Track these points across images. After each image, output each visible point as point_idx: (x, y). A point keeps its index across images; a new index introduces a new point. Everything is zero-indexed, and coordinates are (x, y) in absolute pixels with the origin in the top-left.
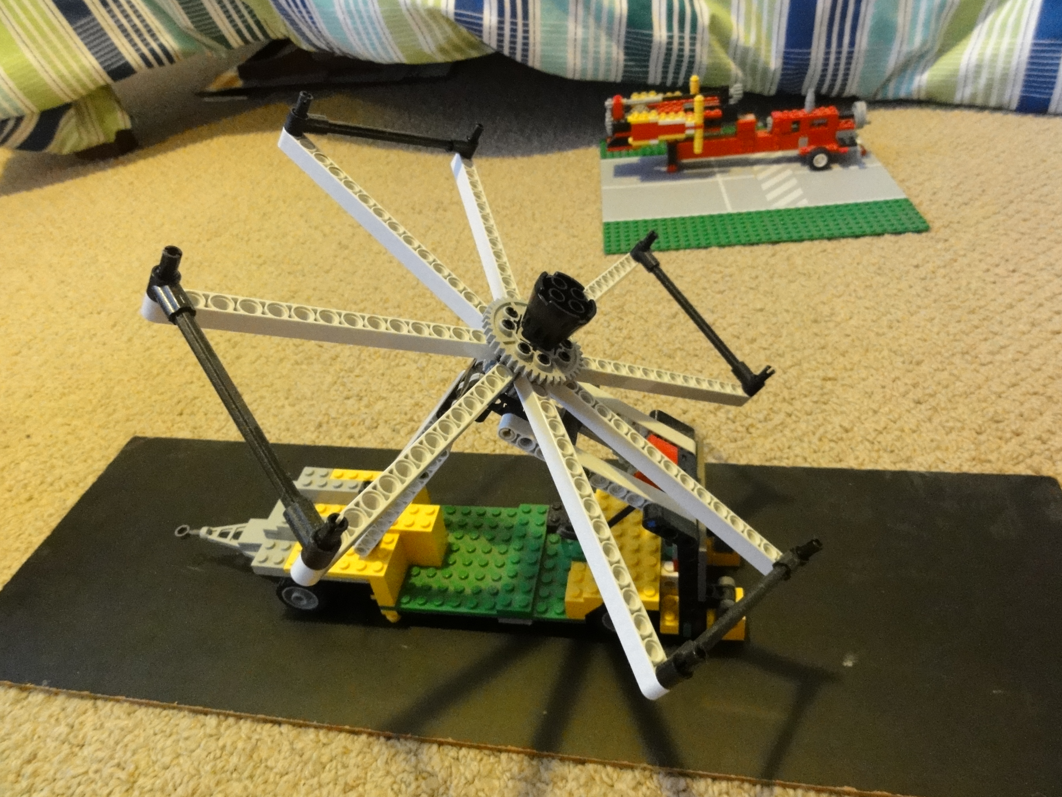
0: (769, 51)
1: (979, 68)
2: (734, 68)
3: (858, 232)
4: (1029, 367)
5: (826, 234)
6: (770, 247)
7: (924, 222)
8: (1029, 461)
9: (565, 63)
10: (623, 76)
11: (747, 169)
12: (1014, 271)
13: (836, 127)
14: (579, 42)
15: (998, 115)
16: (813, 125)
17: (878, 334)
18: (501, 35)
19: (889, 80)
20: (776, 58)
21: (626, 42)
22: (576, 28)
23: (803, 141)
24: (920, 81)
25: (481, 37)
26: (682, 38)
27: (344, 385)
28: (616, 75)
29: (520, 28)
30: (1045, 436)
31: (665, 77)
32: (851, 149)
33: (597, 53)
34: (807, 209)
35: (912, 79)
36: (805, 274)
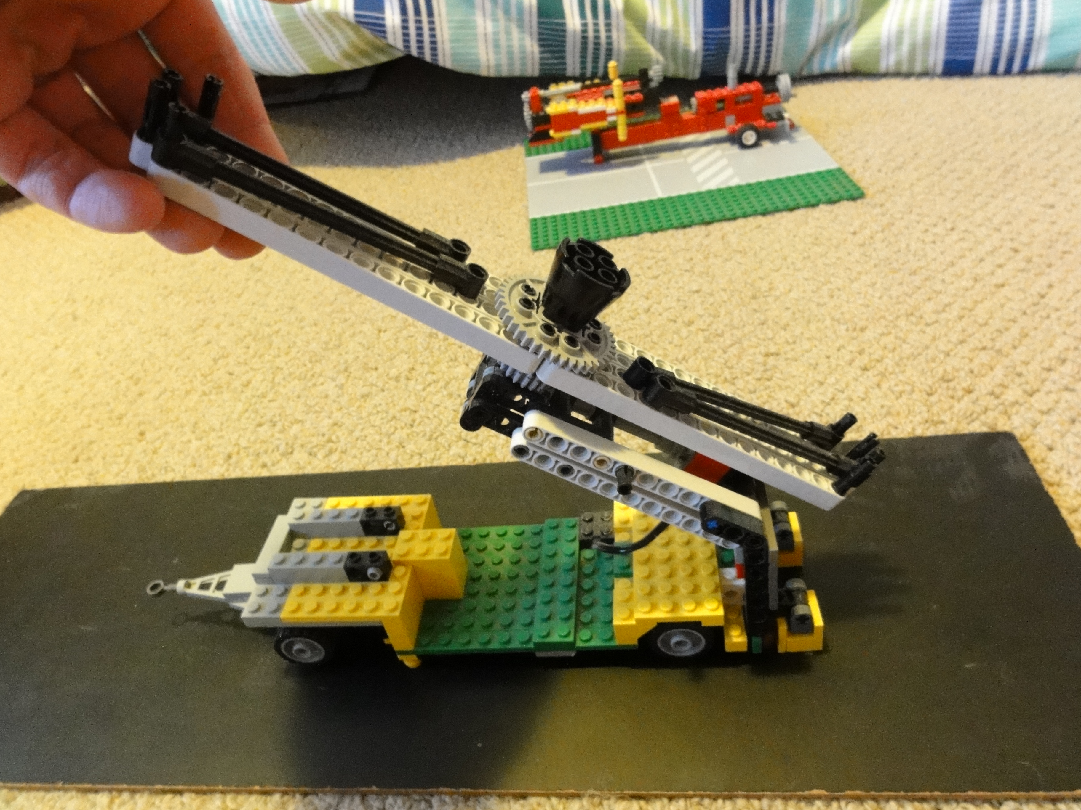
0: (687, 32)
1: (900, 34)
2: (653, 52)
3: (792, 204)
4: (975, 322)
5: (760, 209)
6: (703, 228)
7: (858, 189)
8: (983, 417)
9: (478, 60)
10: (540, 70)
11: (676, 153)
12: (952, 229)
13: (761, 103)
14: (490, 37)
15: (925, 81)
16: (737, 103)
17: (818, 305)
18: (406, 35)
19: (812, 54)
20: (696, 39)
21: (540, 34)
22: (485, 21)
23: (730, 120)
24: (844, 53)
25: (385, 38)
26: (596, 25)
27: (256, 412)
28: (533, 70)
29: (425, 26)
30: (997, 391)
31: (583, 68)
32: (779, 123)
33: (510, 46)
34: (739, 187)
35: (835, 51)
36: (741, 252)
